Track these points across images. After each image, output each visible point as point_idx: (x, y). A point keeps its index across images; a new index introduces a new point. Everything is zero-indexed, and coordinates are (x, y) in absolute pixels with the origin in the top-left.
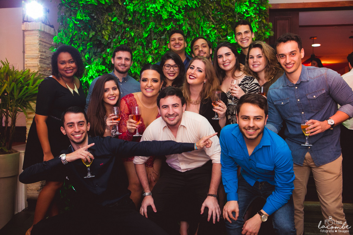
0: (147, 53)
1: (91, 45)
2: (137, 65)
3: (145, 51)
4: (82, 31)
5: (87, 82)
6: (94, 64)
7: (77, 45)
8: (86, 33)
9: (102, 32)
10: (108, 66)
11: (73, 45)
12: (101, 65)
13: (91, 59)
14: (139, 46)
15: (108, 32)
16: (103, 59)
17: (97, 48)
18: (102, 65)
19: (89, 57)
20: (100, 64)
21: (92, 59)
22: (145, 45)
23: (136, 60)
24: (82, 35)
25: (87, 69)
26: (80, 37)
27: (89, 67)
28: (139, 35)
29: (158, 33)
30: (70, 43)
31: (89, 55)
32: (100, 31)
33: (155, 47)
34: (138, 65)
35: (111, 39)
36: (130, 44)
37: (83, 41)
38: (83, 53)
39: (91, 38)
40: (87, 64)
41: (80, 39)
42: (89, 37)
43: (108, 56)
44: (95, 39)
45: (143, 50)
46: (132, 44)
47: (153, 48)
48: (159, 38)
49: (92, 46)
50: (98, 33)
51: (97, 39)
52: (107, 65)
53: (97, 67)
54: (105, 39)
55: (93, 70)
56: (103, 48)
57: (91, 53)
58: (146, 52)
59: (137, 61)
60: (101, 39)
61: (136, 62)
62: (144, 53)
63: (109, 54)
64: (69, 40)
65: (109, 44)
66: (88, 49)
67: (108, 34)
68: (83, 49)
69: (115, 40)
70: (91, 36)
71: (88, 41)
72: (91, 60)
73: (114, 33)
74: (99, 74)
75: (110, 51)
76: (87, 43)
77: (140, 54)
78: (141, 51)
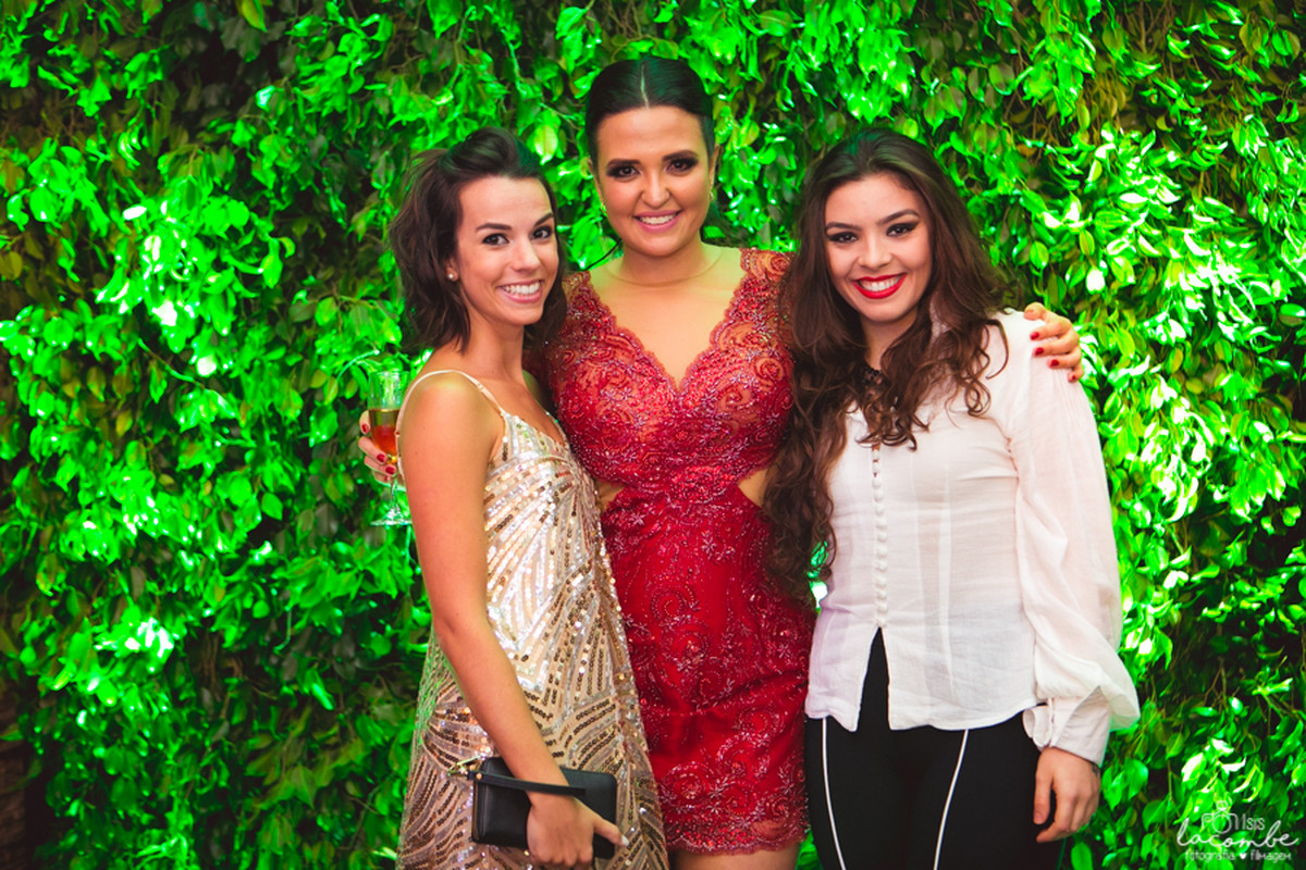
0: (531, 95)
1: (151, 66)
3: (519, 86)
6: (173, 194)
7: (71, 69)
11: (47, 69)
12: (225, 198)
13: (156, 161)
14: (472, 52)
16: (232, 160)
17: (197, 80)
18: (231, 197)
19: (139, 147)
20: (215, 193)
21: (163, 164)
22: (515, 42)
24: (100, 6)
25: (136, 224)
26: (89, 18)
27: (148, 215)
30: (25, 64)
35: (281, 17)
38: (115, 117)
39: (155, 20)
40: (139, 193)
41: (88, 28)
43: (266, 132)
44: (179, 26)
45: (503, 83)
47: (565, 62)
49: (159, 76)
53: (195, 210)
54: (246, 20)
55: (176, 235)
58: (525, 90)
60: (221, 24)
62: (512, 100)
63: (273, 124)
64: (18, 40)
68: (113, 91)
69: (310, 28)
71: (134, 42)
72: (159, 171)
74: (212, 255)
75: (273, 99)
77: (482, 111)
78: (484, 89)
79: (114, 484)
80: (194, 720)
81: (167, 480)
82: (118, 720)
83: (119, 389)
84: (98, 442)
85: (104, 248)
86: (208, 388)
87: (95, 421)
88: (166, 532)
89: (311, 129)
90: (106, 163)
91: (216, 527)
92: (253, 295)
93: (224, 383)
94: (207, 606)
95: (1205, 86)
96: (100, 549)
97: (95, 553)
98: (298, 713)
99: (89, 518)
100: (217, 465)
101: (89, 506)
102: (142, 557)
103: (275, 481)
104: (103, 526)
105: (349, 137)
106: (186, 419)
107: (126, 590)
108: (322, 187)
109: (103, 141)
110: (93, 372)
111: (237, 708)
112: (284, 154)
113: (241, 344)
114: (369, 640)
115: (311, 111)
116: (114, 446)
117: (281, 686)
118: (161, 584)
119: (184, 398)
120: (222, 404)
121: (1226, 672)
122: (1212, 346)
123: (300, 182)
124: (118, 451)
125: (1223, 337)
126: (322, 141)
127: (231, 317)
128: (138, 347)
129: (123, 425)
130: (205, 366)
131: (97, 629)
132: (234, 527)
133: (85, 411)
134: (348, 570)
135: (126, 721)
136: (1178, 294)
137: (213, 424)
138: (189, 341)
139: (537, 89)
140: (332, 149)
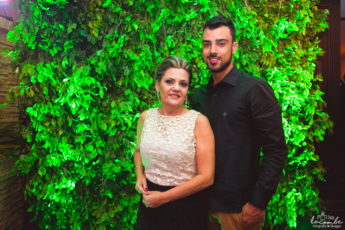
0: (158, 55)
1: (70, 44)
2: (144, 74)
3: (155, 54)
4: (55, 24)
5: (66, 104)
6: (77, 75)
7: (47, 45)
8: (61, 27)
9: (88, 24)
10: (99, 77)
11: (41, 45)
13: (72, 67)
14: (145, 45)
15: (97, 24)
16: (90, 68)
17: (80, 49)
18: (91, 77)
19: (68, 64)
20: (88, 75)
21: (74, 68)
22: (155, 43)
23: (142, 68)
24: (55, 30)
25: (65, 83)
26: (52, 33)
27: (69, 81)
28: (145, 29)
29: (173, 25)
30: (36, 43)
31: (68, 62)
32: (84, 23)
33: (170, 46)
34: (145, 76)
35: (102, 35)
36: (132, 43)
37: (57, 39)
38: (58, 58)
39: (70, 34)
40: (66, 75)
41: (52, 35)
42: (66, 32)
43: (99, 61)
44: (76, 36)
45: (151, 52)
46: (135, 42)
47: (166, 48)
48: (175, 32)
49: (72, 47)
50: (82, 26)
51: (80, 35)
52: (97, 77)
53: (82, 79)
54: (93, 35)
55: (77, 86)
56: (91, 50)
57: (72, 59)
58: (157, 54)
59: (144, 69)
60: (87, 35)
61: (142, 70)
62: (153, 57)
63: (101, 60)
64: (34, 37)
65: (99, 42)
66: (65, 51)
67: (98, 28)
68: (58, 51)
69: (110, 37)
70: (69, 31)
71: (65, 39)
72: (72, 69)
73: (107, 25)
74: (85, 91)
75: (101, 53)
76: (64, 42)
77: (148, 58)
78: (149, 53)
79: (60, 148)
80: (79, 204)
81: (72, 146)
82: (59, 205)
83: (60, 124)
84: (54, 137)
85: (55, 89)
86: (82, 123)
87: (53, 132)
88: (73, 159)
89: (109, 61)
90: (56, 68)
91: (85, 157)
92: (94, 101)
93: (86, 122)
94: (81, 176)
95: (291, 60)
96: (56, 164)
97: (55, 165)
98: (104, 200)
99: (53, 156)
100: (84, 142)
101: (52, 153)
102: (66, 165)
103: (99, 145)
104: (57, 158)
105: (117, 63)
106: (77, 131)
107: (62, 173)
108: (111, 75)
109: (55, 63)
110: (52, 120)
111: (89, 200)
112: (104, 67)
113: (91, 112)
114: (122, 182)
115: (109, 56)
116: (58, 138)
117: (100, 194)
118: (70, 171)
119: (76, 126)
120: (86, 127)
121: (290, 175)
122: (289, 111)
123: (106, 73)
124: (59, 139)
125: (292, 109)
126: (111, 64)
127: (89, 106)
128: (65, 113)
129: (61, 133)
130: (82, 118)
131: (55, 184)
132: (89, 157)
133: (51, 129)
134: (118, 166)
135: (62, 205)
136: (286, 101)
137: (83, 132)
138: (77, 112)
139: (160, 54)
140: (113, 66)
